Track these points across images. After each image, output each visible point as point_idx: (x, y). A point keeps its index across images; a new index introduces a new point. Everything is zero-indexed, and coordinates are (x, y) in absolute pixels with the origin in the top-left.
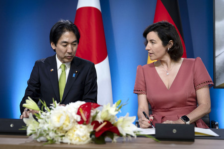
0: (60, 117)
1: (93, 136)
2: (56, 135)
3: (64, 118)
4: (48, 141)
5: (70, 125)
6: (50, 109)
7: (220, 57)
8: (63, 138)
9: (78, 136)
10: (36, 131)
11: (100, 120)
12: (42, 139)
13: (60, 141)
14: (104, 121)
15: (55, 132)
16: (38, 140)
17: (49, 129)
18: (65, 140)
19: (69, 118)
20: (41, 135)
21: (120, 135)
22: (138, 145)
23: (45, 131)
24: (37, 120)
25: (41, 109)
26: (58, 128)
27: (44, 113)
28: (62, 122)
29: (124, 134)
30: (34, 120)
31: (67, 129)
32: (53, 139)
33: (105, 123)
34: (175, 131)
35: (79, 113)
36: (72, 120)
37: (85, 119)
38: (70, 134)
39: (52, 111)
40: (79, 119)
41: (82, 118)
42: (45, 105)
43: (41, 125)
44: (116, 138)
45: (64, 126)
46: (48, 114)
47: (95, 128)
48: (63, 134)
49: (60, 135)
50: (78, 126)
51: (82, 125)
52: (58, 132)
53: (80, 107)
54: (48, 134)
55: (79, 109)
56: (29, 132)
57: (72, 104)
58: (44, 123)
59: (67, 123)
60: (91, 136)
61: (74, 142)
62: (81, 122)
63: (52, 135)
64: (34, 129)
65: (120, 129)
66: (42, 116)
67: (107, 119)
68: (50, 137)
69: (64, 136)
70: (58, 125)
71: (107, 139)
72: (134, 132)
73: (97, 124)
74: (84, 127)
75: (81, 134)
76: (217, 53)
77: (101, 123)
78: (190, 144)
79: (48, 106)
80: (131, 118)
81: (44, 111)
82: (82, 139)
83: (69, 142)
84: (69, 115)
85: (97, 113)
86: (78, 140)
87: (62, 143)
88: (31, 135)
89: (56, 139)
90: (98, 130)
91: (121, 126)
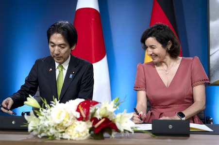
0: (60, 114)
1: (92, 132)
2: (56, 131)
3: (64, 114)
4: (46, 137)
5: (70, 122)
6: (51, 106)
8: (63, 134)
9: (78, 133)
10: (37, 127)
11: (99, 117)
12: (43, 134)
13: (60, 137)
14: (103, 118)
15: (56, 128)
16: (39, 136)
17: (49, 126)
18: (65, 136)
19: (68, 115)
20: (42, 131)
21: (117, 130)
23: (45, 127)
25: (42, 107)
26: (58, 125)
27: (45, 111)
28: (62, 119)
29: (122, 130)
30: (35, 117)
31: (66, 125)
32: (53, 135)
33: (104, 120)
34: (170, 127)
35: (78, 110)
36: (72, 117)
37: (84, 116)
38: (70, 130)
39: (52, 108)
40: (78, 116)
41: (81, 115)
42: (45, 102)
43: (42, 122)
44: (114, 134)
45: (64, 123)
46: (49, 111)
47: (94, 124)
48: (63, 130)
49: (60, 131)
50: (78, 122)
51: (81, 122)
52: (58, 129)
53: (80, 104)
54: (48, 131)
55: (78, 106)
56: (30, 128)
58: (45, 120)
59: (68, 120)
60: (90, 132)
61: (73, 138)
62: (81, 119)
63: (52, 131)
64: (35, 126)
65: (118, 125)
66: (42, 114)
67: (105, 116)
68: (51, 133)
69: (64, 132)
70: (58, 122)
71: (106, 135)
72: (132, 128)
73: (95, 120)
74: (83, 123)
75: (80, 130)
76: (211, 51)
77: (100, 120)
80: (128, 115)
81: (45, 108)
82: (81, 135)
83: (69, 137)
84: (69, 112)
85: (96, 110)
86: (77, 135)
87: (62, 139)
88: (32, 131)
89: (56, 135)
90: (96, 126)
91: (119, 122)
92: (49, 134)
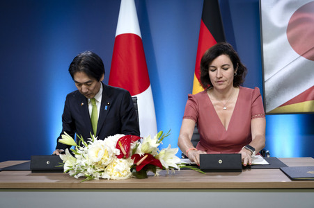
0: (98, 152)
1: (134, 171)
2: (94, 171)
3: (102, 152)
4: (84, 177)
5: (109, 160)
6: (88, 143)
7: (269, 81)
8: (103, 173)
9: (119, 171)
10: (74, 167)
11: (141, 154)
12: (80, 175)
13: (99, 176)
14: (145, 155)
15: (94, 168)
16: (76, 176)
17: (86, 165)
18: (105, 175)
19: (107, 153)
20: (79, 171)
21: (162, 168)
23: (82, 167)
24: (74, 155)
25: (78, 144)
26: (97, 164)
27: (81, 148)
28: (100, 157)
29: (167, 167)
30: (71, 156)
31: (106, 164)
32: (92, 175)
33: (146, 156)
34: (220, 161)
35: (118, 147)
36: (111, 155)
37: (125, 153)
38: (109, 169)
39: (89, 145)
40: (118, 154)
41: (121, 152)
42: (82, 139)
43: (78, 161)
44: (158, 171)
45: (103, 161)
46: (86, 149)
47: (136, 161)
48: (102, 170)
49: (99, 170)
50: (118, 160)
51: (121, 159)
52: (96, 168)
53: (119, 140)
54: (86, 170)
55: (118, 142)
56: (66, 169)
57: (110, 138)
58: (81, 159)
59: (107, 158)
60: (131, 170)
61: (113, 177)
62: (121, 156)
63: (90, 171)
64: (71, 165)
65: (162, 161)
66: (79, 152)
67: (147, 152)
68: (88, 173)
69: (103, 171)
70: (96, 160)
71: (149, 173)
72: (178, 165)
73: (137, 157)
74: (124, 161)
75: (121, 169)
76: (266, 77)
77: (142, 157)
78: (238, 175)
79: (86, 140)
80: (173, 150)
81: (82, 145)
82: (122, 173)
83: (109, 177)
84: (108, 149)
85: (137, 146)
86: (118, 174)
87: (101, 178)
88: (68, 171)
89: (94, 175)
90: (138, 163)
91: (163, 159)
92: (87, 175)
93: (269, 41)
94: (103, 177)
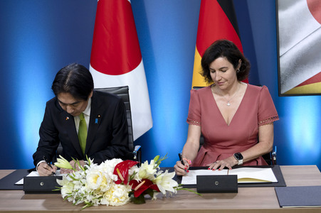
0: (96, 179)
1: (132, 196)
2: (93, 198)
3: (100, 179)
4: (84, 204)
5: (108, 187)
6: (85, 168)
7: (285, 56)
8: (101, 200)
9: (117, 198)
11: (138, 180)
12: (79, 202)
13: (98, 203)
14: (142, 180)
15: (93, 195)
17: (86, 192)
18: (104, 201)
19: (105, 179)
21: (158, 191)
22: (179, 202)
23: (82, 195)
26: (95, 190)
28: (99, 184)
29: (164, 193)
31: (104, 191)
32: (91, 202)
33: (144, 182)
34: (216, 183)
35: (115, 173)
36: (110, 181)
37: (123, 179)
38: (108, 195)
39: (87, 171)
40: (116, 179)
41: (119, 178)
43: (77, 187)
44: (155, 195)
45: (102, 188)
47: (134, 187)
48: (101, 196)
49: (98, 196)
50: (116, 186)
51: (119, 185)
52: (95, 194)
53: (116, 167)
54: (85, 198)
55: (115, 169)
59: (105, 185)
60: (129, 196)
61: (112, 204)
62: (119, 182)
63: (89, 198)
65: (159, 186)
66: (76, 177)
67: (145, 178)
68: (88, 200)
70: (95, 187)
71: (147, 196)
72: (174, 188)
73: (134, 183)
74: (122, 186)
75: (119, 195)
76: (282, 52)
77: (140, 182)
78: (232, 198)
82: (121, 200)
83: (107, 203)
84: (106, 175)
85: (135, 173)
86: (116, 200)
87: (100, 205)
88: (67, 197)
89: (94, 202)
90: (136, 189)
91: (160, 184)
92: (86, 202)
93: (285, 8)
94: (102, 203)
